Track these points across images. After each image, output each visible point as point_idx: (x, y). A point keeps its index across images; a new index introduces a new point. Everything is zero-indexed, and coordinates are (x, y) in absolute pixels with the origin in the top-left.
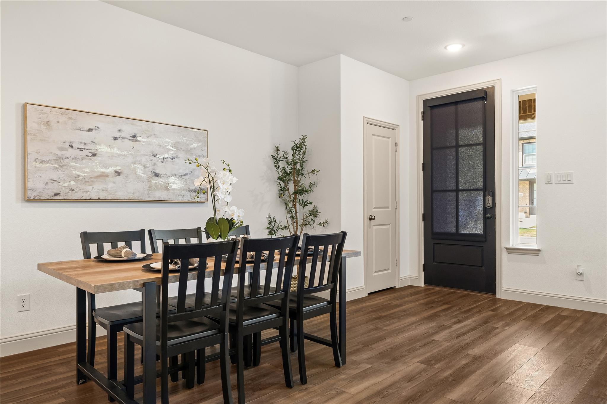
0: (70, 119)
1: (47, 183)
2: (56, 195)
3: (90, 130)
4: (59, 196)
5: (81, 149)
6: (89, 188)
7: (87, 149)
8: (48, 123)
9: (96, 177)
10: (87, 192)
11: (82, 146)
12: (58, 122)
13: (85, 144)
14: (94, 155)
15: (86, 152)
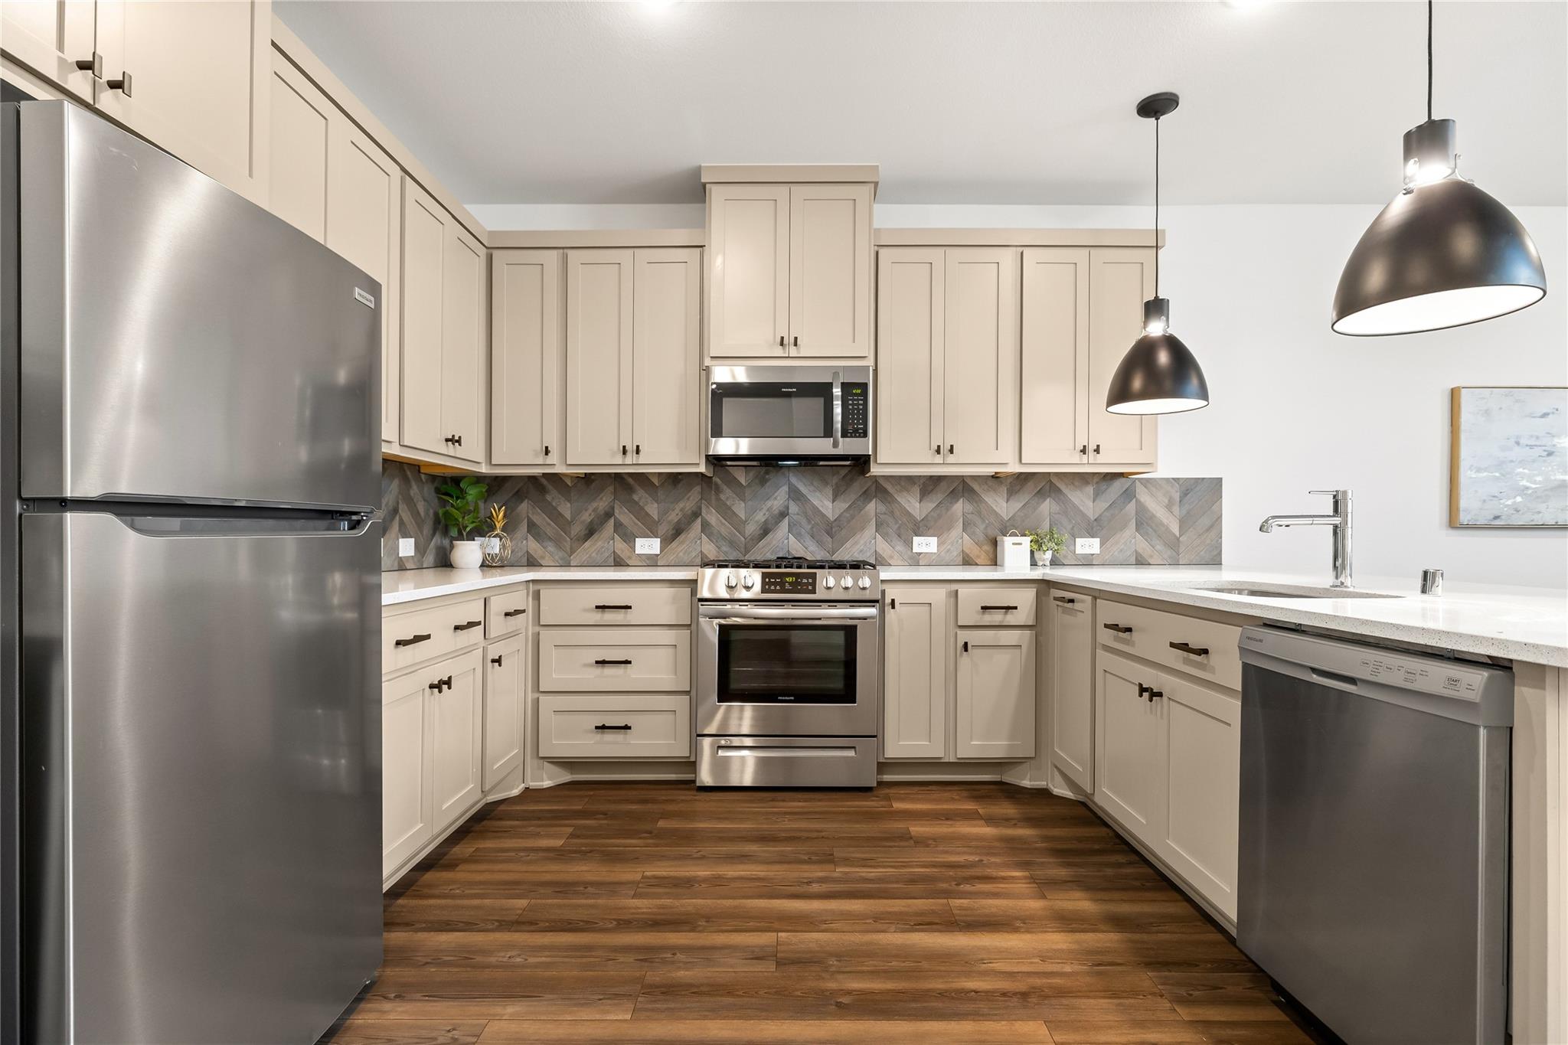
0: (1517, 401)
1: (1484, 501)
2: (1496, 518)
3: (1545, 415)
4: (1499, 520)
5: (1531, 447)
6: (1542, 507)
7: (1540, 446)
8: (1487, 412)
9: (1552, 489)
10: (1539, 512)
11: (1532, 442)
12: (1501, 409)
13: (1537, 438)
14: (1550, 454)
15: (1538, 451)
